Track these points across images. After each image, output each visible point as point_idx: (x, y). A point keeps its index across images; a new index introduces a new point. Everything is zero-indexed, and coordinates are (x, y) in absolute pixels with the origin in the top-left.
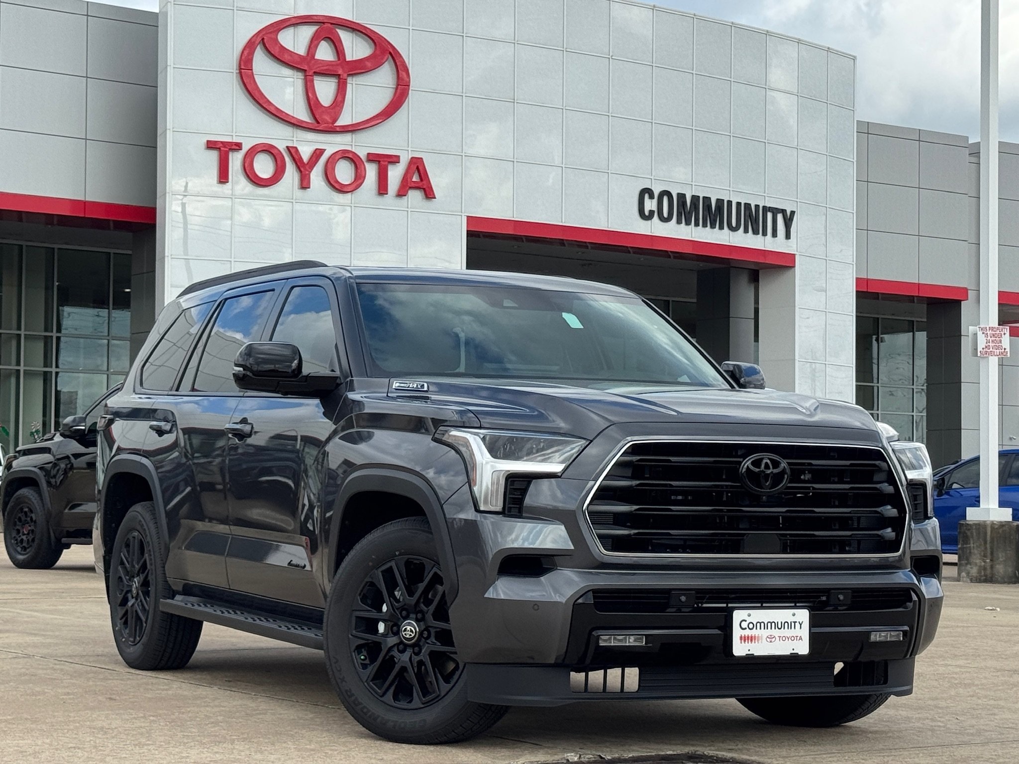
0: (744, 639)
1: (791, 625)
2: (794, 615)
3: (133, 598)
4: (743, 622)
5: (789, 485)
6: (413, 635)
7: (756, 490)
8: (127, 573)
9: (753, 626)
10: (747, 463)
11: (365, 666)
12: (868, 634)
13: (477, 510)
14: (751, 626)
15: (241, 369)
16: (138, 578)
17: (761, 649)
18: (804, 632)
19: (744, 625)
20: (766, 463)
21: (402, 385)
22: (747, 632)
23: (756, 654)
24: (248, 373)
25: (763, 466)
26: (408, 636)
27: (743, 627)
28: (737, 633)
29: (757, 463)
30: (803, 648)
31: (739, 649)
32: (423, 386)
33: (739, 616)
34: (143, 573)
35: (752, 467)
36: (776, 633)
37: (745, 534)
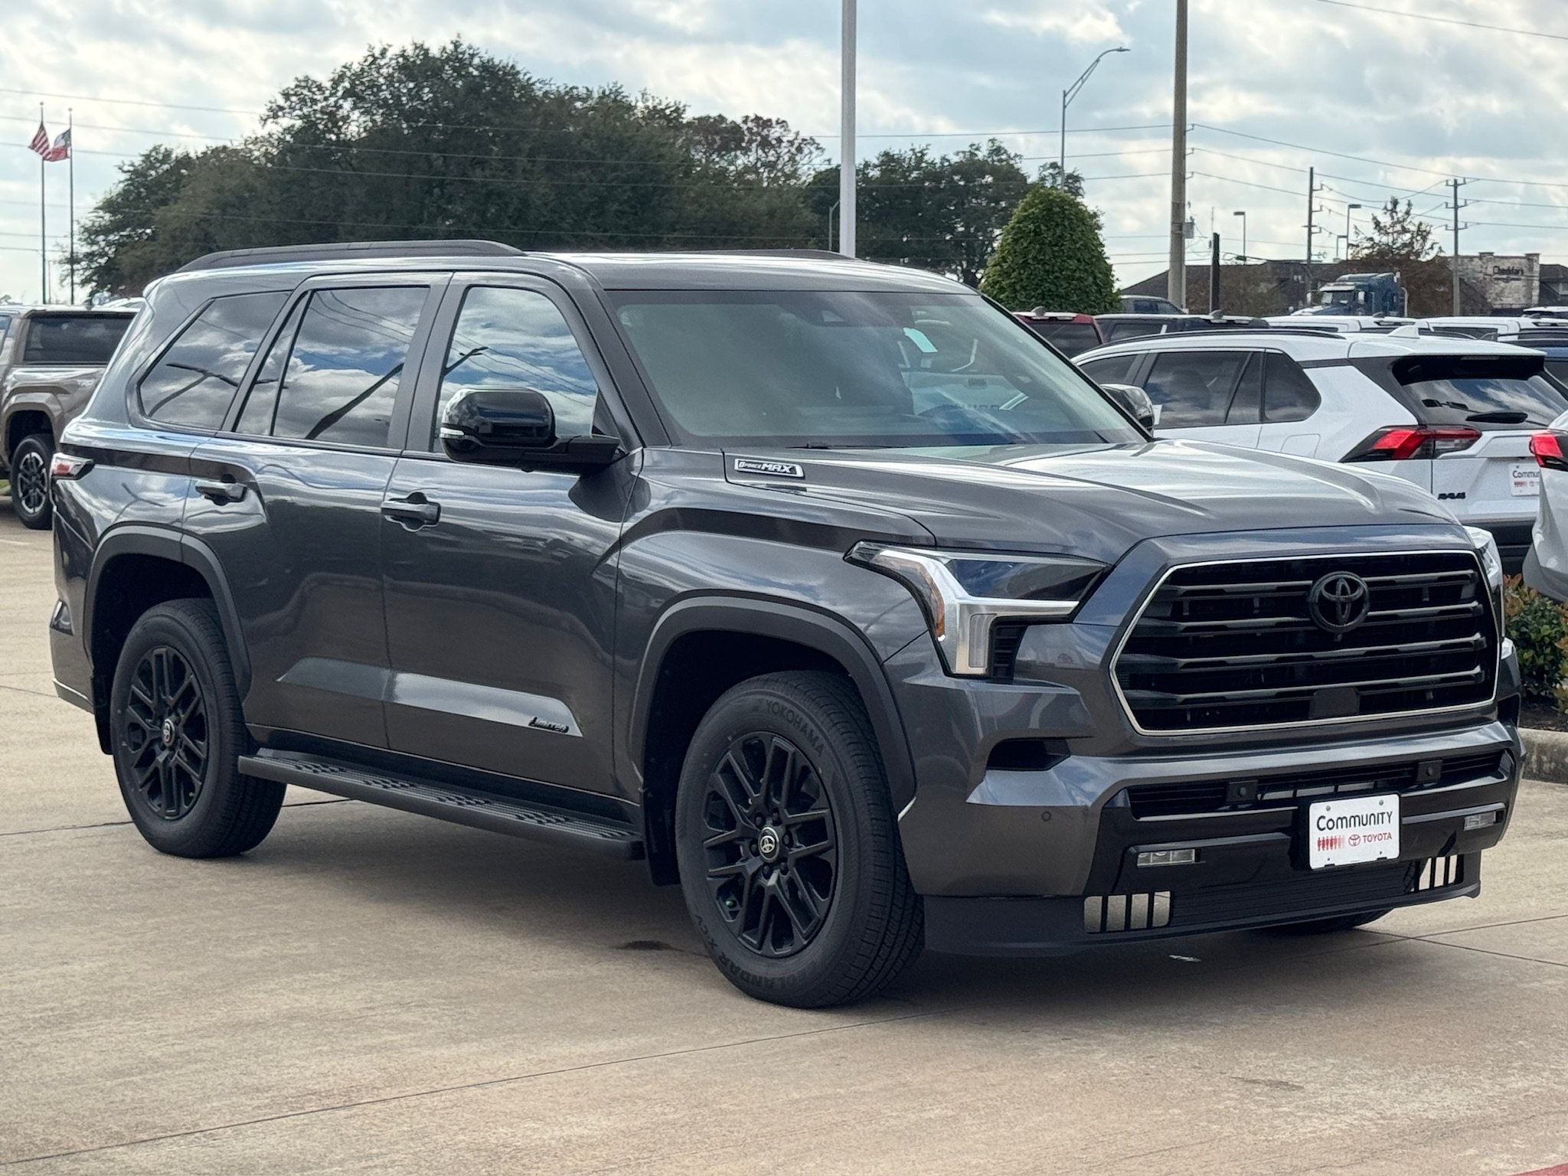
0: (1323, 844)
1: (1376, 818)
2: (1381, 803)
3: (163, 748)
4: (1322, 820)
5: (1370, 613)
6: (773, 846)
7: (1330, 627)
8: (146, 711)
9: (1333, 824)
10: (1320, 587)
11: (734, 914)
12: (1461, 820)
13: (947, 672)
14: (1331, 824)
15: (461, 433)
16: (173, 716)
17: (1342, 857)
18: (1393, 827)
19: (1323, 824)
20: (1343, 587)
21: (750, 465)
22: (1327, 834)
23: (1337, 864)
24: (473, 439)
25: (1339, 591)
26: (768, 851)
27: (1321, 827)
28: (1315, 835)
29: (1331, 587)
30: (1391, 850)
31: (1318, 859)
32: (793, 470)
33: (1316, 810)
34: (184, 708)
35: (1326, 594)
36: (1360, 831)
37: (1315, 690)
